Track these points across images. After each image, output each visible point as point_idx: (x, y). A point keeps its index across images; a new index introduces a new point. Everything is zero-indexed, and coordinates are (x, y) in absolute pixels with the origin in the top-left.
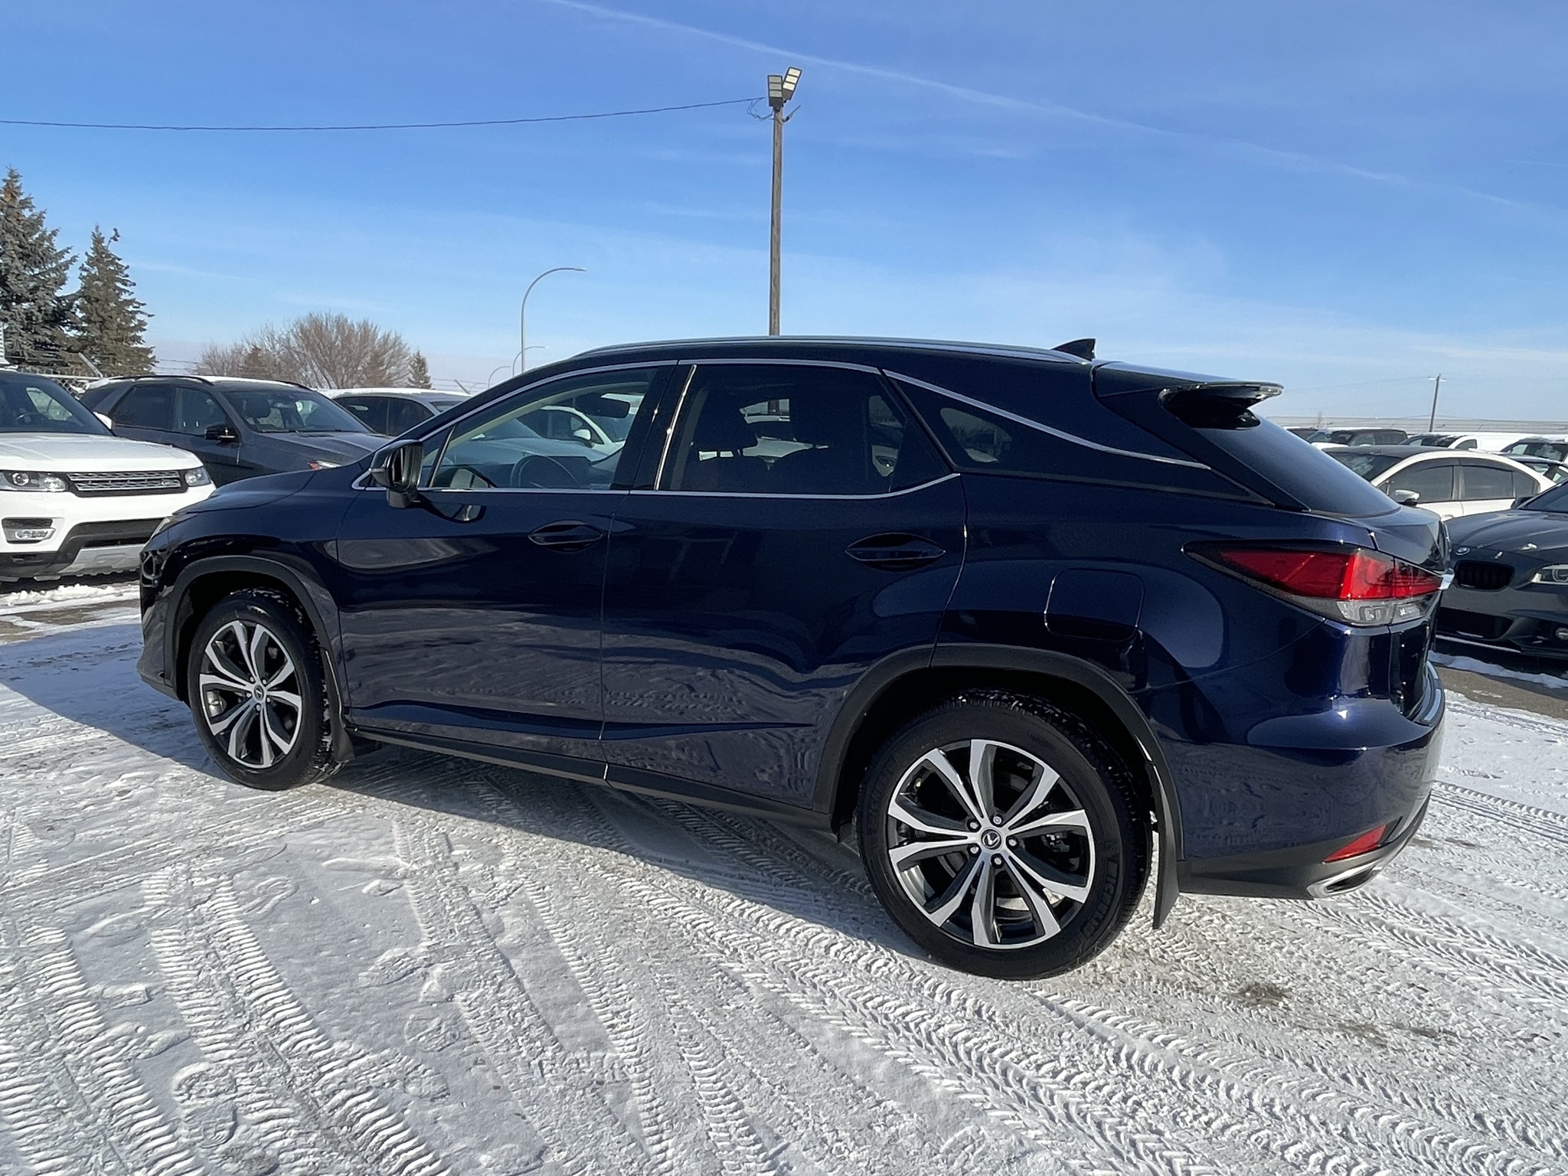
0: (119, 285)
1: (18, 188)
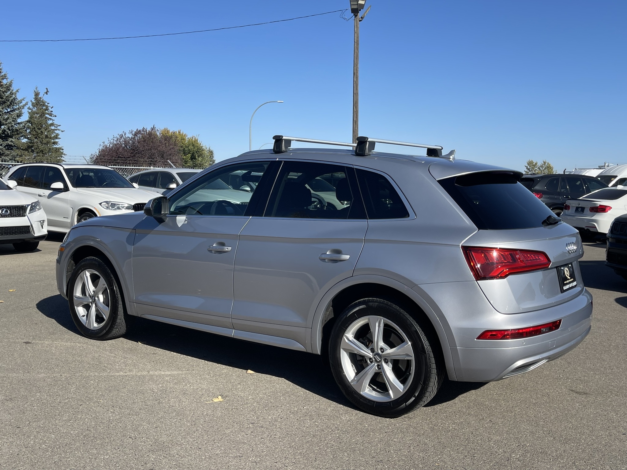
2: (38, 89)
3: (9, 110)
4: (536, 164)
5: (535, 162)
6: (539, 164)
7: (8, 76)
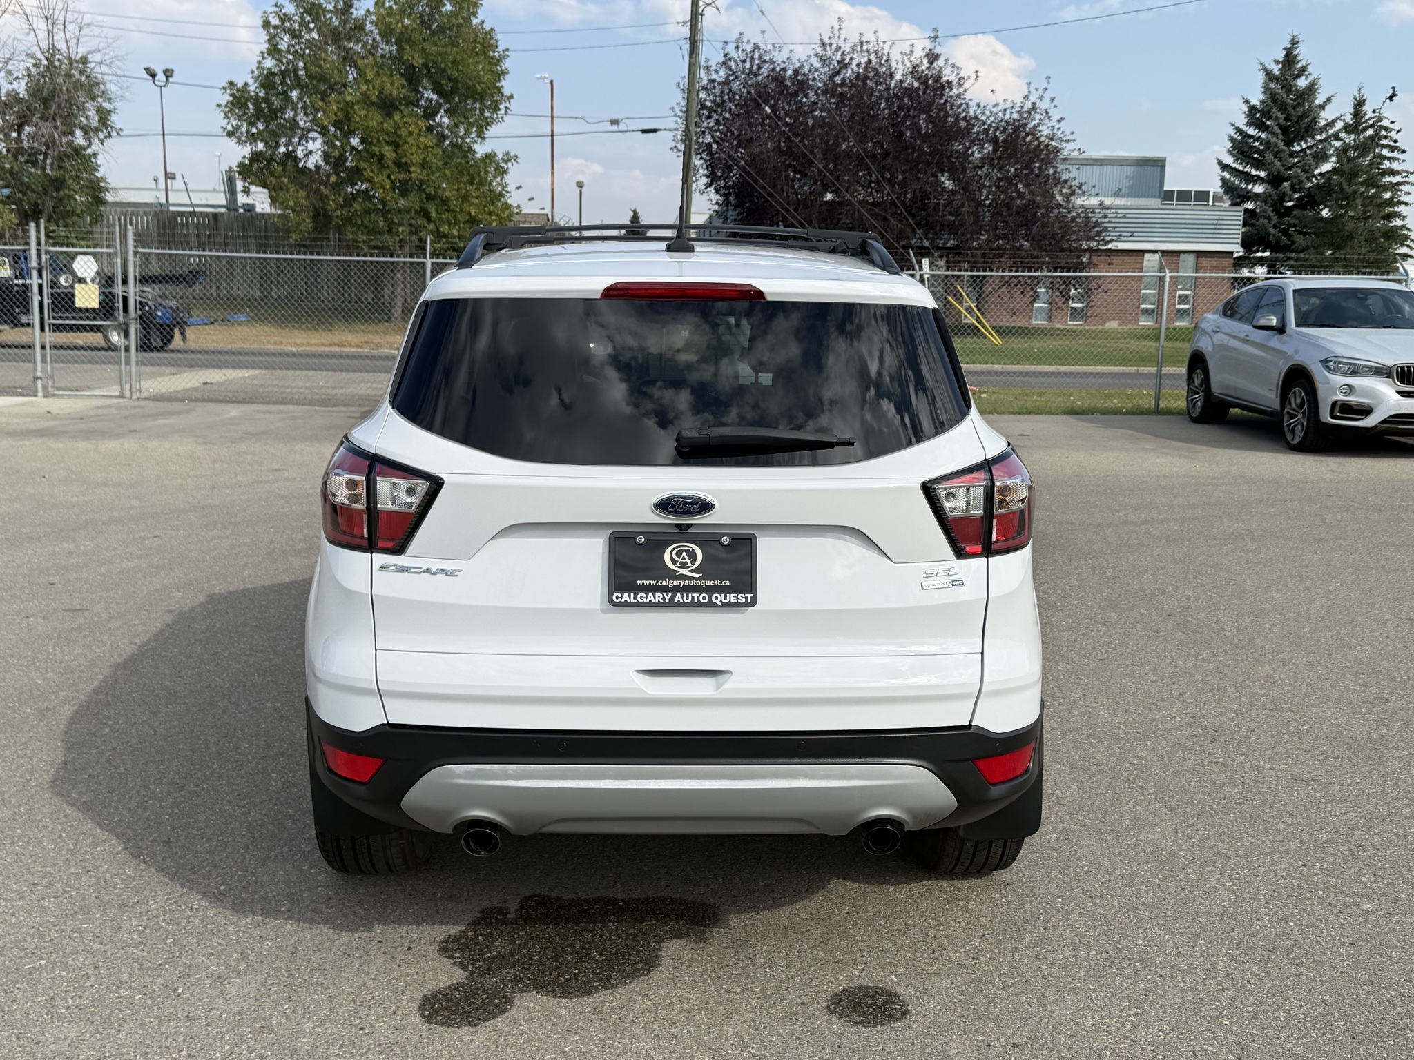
0: (1385, 152)
1: (1296, 55)
2: (1362, 92)
3: (1304, 146)
7: (1310, 69)
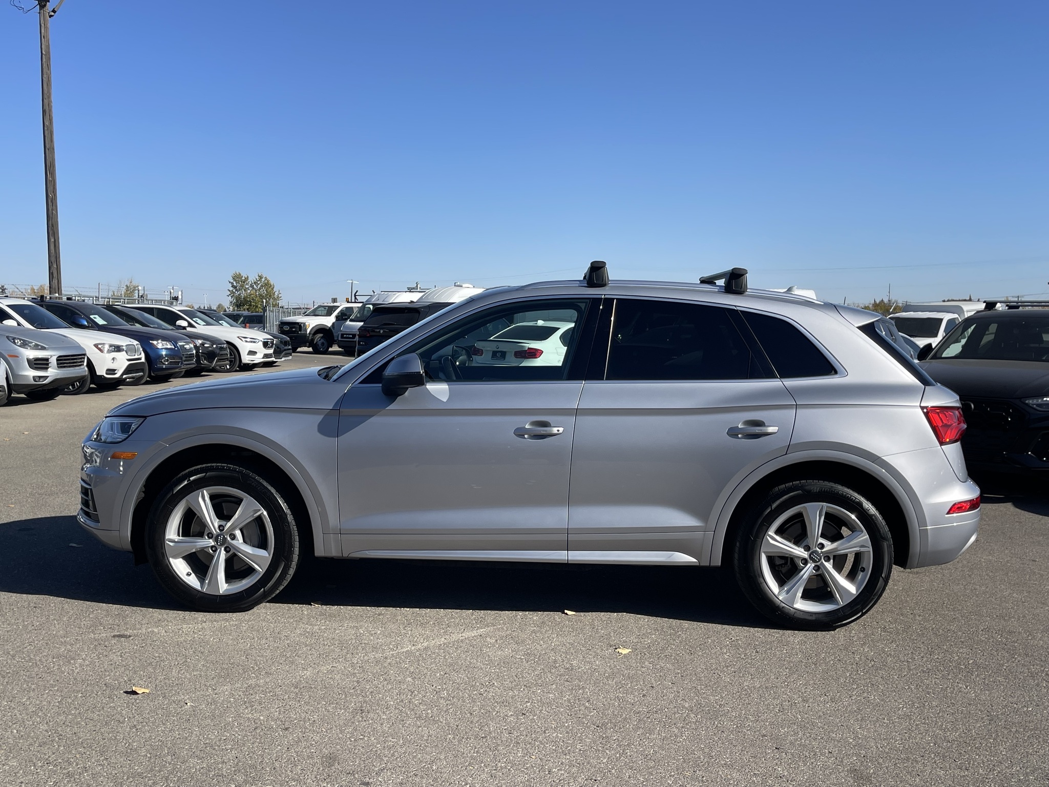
4: (247, 279)
5: (244, 275)
6: (252, 279)
